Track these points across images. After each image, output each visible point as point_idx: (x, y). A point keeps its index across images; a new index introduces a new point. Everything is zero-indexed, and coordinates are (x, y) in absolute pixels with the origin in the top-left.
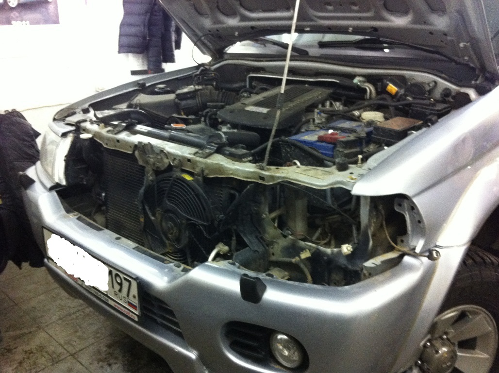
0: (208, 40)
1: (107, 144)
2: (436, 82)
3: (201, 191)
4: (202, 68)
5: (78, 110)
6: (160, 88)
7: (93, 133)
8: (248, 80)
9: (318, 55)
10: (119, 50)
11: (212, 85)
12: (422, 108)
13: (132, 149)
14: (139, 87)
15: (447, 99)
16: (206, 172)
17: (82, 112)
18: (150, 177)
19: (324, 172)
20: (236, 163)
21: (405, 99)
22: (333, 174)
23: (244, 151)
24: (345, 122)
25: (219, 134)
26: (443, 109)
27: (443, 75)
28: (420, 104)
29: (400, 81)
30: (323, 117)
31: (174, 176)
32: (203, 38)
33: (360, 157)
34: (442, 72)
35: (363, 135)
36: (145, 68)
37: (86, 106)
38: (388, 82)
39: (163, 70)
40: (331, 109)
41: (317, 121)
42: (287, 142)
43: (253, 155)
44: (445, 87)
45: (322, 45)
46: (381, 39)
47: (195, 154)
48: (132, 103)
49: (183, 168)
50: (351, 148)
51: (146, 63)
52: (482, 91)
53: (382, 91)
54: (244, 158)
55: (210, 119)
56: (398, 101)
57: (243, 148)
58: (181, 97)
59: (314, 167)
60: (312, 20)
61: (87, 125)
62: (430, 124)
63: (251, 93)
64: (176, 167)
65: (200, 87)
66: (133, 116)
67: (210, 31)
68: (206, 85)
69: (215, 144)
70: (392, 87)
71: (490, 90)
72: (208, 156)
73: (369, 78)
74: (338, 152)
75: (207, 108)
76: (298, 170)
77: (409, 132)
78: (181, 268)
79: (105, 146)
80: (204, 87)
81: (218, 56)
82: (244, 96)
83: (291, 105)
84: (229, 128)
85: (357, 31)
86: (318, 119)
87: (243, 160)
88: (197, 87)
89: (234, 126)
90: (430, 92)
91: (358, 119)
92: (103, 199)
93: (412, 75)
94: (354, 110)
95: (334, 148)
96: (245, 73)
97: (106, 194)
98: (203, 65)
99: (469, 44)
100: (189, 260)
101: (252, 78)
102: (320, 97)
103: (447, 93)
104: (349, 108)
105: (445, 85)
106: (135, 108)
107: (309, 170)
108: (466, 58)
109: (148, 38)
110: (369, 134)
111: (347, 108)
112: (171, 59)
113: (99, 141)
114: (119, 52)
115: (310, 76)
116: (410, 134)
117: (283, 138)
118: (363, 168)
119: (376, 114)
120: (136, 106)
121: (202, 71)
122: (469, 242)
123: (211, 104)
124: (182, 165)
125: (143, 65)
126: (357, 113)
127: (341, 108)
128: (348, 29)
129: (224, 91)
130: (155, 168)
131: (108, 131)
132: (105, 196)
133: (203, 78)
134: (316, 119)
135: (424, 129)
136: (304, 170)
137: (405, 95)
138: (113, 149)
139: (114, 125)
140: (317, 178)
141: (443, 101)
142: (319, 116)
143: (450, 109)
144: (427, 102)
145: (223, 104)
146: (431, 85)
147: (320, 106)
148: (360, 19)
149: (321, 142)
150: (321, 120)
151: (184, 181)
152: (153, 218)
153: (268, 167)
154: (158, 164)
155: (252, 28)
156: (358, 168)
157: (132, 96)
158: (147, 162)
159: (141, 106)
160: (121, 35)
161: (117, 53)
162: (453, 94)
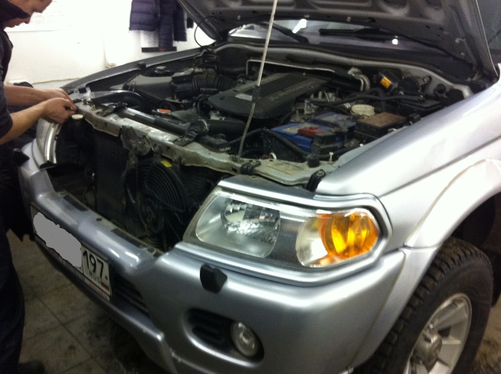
0: (211, 22)
1: (96, 126)
2: (430, 78)
3: (178, 179)
4: (205, 50)
5: (76, 89)
6: (160, 70)
7: (84, 115)
8: (247, 65)
9: (318, 43)
10: (130, 26)
11: (214, 68)
12: (410, 104)
13: (118, 132)
14: (139, 68)
15: (440, 95)
16: (184, 160)
17: (78, 92)
18: (133, 161)
19: (295, 168)
20: (212, 153)
21: (398, 94)
22: (303, 169)
23: (223, 141)
24: (332, 115)
25: (202, 122)
26: (432, 106)
27: (439, 71)
28: (410, 100)
29: (395, 74)
30: (313, 108)
31: (154, 162)
32: (206, 20)
33: (331, 154)
34: (438, 67)
35: (345, 130)
36: (157, 46)
37: (84, 85)
38: (382, 75)
39: (175, 49)
40: (323, 100)
41: (306, 112)
42: (268, 133)
43: (231, 145)
44: (440, 83)
45: (323, 32)
46: (381, 30)
47: (174, 141)
48: (127, 84)
49: (164, 155)
50: (328, 143)
51: (157, 40)
52: (477, 89)
53: (376, 83)
54: (222, 148)
55: (201, 105)
56: (392, 95)
57: (223, 138)
58: (177, 80)
59: (287, 162)
60: (312, 8)
61: (81, 106)
62: (411, 122)
63: (248, 79)
64: (157, 154)
65: (201, 70)
66: (126, 98)
67: (213, 14)
68: (207, 68)
69: (196, 132)
70: (385, 80)
71: (484, 88)
72: (186, 144)
73: (365, 70)
74: (315, 147)
75: (200, 94)
76: (270, 164)
77: (389, 130)
78: (154, 253)
79: (94, 128)
80: (204, 70)
81: (222, 39)
82: (240, 82)
83: (282, 94)
84: (218, 116)
85: (355, 20)
86: (308, 110)
87: (221, 150)
88: (197, 70)
89: (223, 113)
90: (424, 87)
91: (348, 112)
92: (93, 179)
93: (407, 69)
94: (346, 102)
95: (312, 142)
96: (246, 58)
97: (95, 174)
98: (206, 47)
99: (464, 40)
100: (165, 245)
101: (251, 63)
102: (312, 87)
103: (441, 88)
104: (342, 99)
105: (440, 80)
106: (130, 90)
107: (282, 164)
108: (462, 54)
109: (159, 16)
110: (351, 129)
111: (340, 99)
112: (183, 38)
113: (89, 122)
114: (131, 29)
115: (308, 64)
116: (390, 132)
117: (264, 129)
118: (334, 165)
119: (366, 108)
120: (132, 88)
121: (205, 53)
122: (440, 243)
123: (204, 89)
124: (162, 152)
125: (155, 42)
126: (348, 105)
127: (334, 99)
128: (347, 18)
129: (221, 75)
130: (137, 153)
131: (98, 113)
132: (94, 176)
133: (203, 61)
134: (305, 110)
135: (405, 127)
136: (276, 165)
137: (398, 89)
138: (101, 130)
139: (105, 106)
140: (287, 173)
141: (436, 98)
142: (309, 107)
143: (440, 106)
144: (416, 98)
145: (215, 90)
146: (425, 80)
147: (312, 96)
148: (358, 8)
149: (302, 135)
150: (311, 110)
151: (163, 167)
152: (133, 202)
153: (241, 159)
154: (139, 149)
155: (254, 12)
156: (329, 166)
157: (131, 77)
158: (130, 146)
159: (137, 88)
160: (132, 12)
161: (128, 29)
162: (448, 90)
